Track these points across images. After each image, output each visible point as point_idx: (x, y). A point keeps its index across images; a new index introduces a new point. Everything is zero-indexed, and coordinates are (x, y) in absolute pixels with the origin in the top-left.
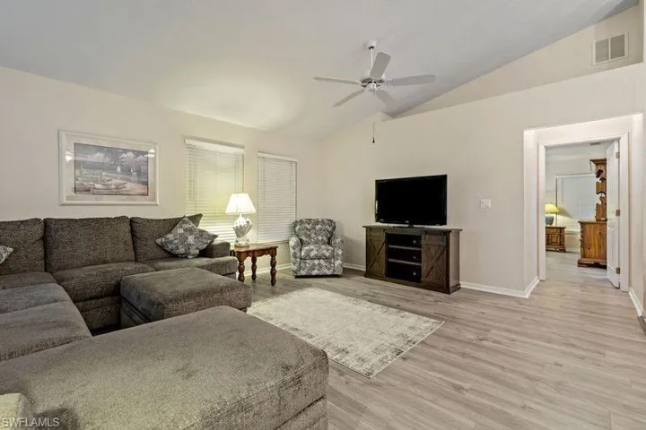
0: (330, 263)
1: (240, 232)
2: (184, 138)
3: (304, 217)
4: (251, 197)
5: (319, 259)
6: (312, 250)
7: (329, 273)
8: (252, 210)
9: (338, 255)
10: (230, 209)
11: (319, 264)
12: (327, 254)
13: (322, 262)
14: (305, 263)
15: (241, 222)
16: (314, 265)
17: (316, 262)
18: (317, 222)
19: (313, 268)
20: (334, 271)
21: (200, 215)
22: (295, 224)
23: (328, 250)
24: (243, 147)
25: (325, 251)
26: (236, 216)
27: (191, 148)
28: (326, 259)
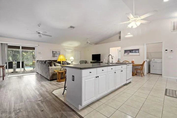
1: (72, 62)
2: (64, 49)
3: (82, 60)
4: (73, 57)
8: (73, 59)
10: (70, 59)
15: (72, 61)
18: (84, 61)
21: (67, 60)
22: (80, 61)
24: (72, 50)
26: (71, 60)
27: (65, 50)
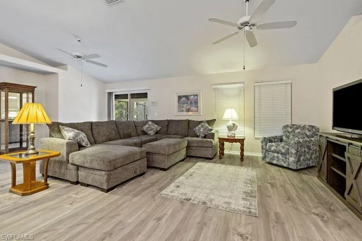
0: (286, 158)
2: (212, 86)
5: (278, 153)
6: (273, 146)
7: (285, 165)
9: (292, 153)
11: (278, 157)
12: (283, 151)
13: (280, 156)
14: (269, 154)
15: (230, 123)
16: (274, 156)
17: (276, 155)
19: (273, 158)
20: (288, 164)
21: (215, 120)
23: (284, 148)
24: (244, 83)
25: (281, 148)
27: (215, 89)
28: (282, 154)
